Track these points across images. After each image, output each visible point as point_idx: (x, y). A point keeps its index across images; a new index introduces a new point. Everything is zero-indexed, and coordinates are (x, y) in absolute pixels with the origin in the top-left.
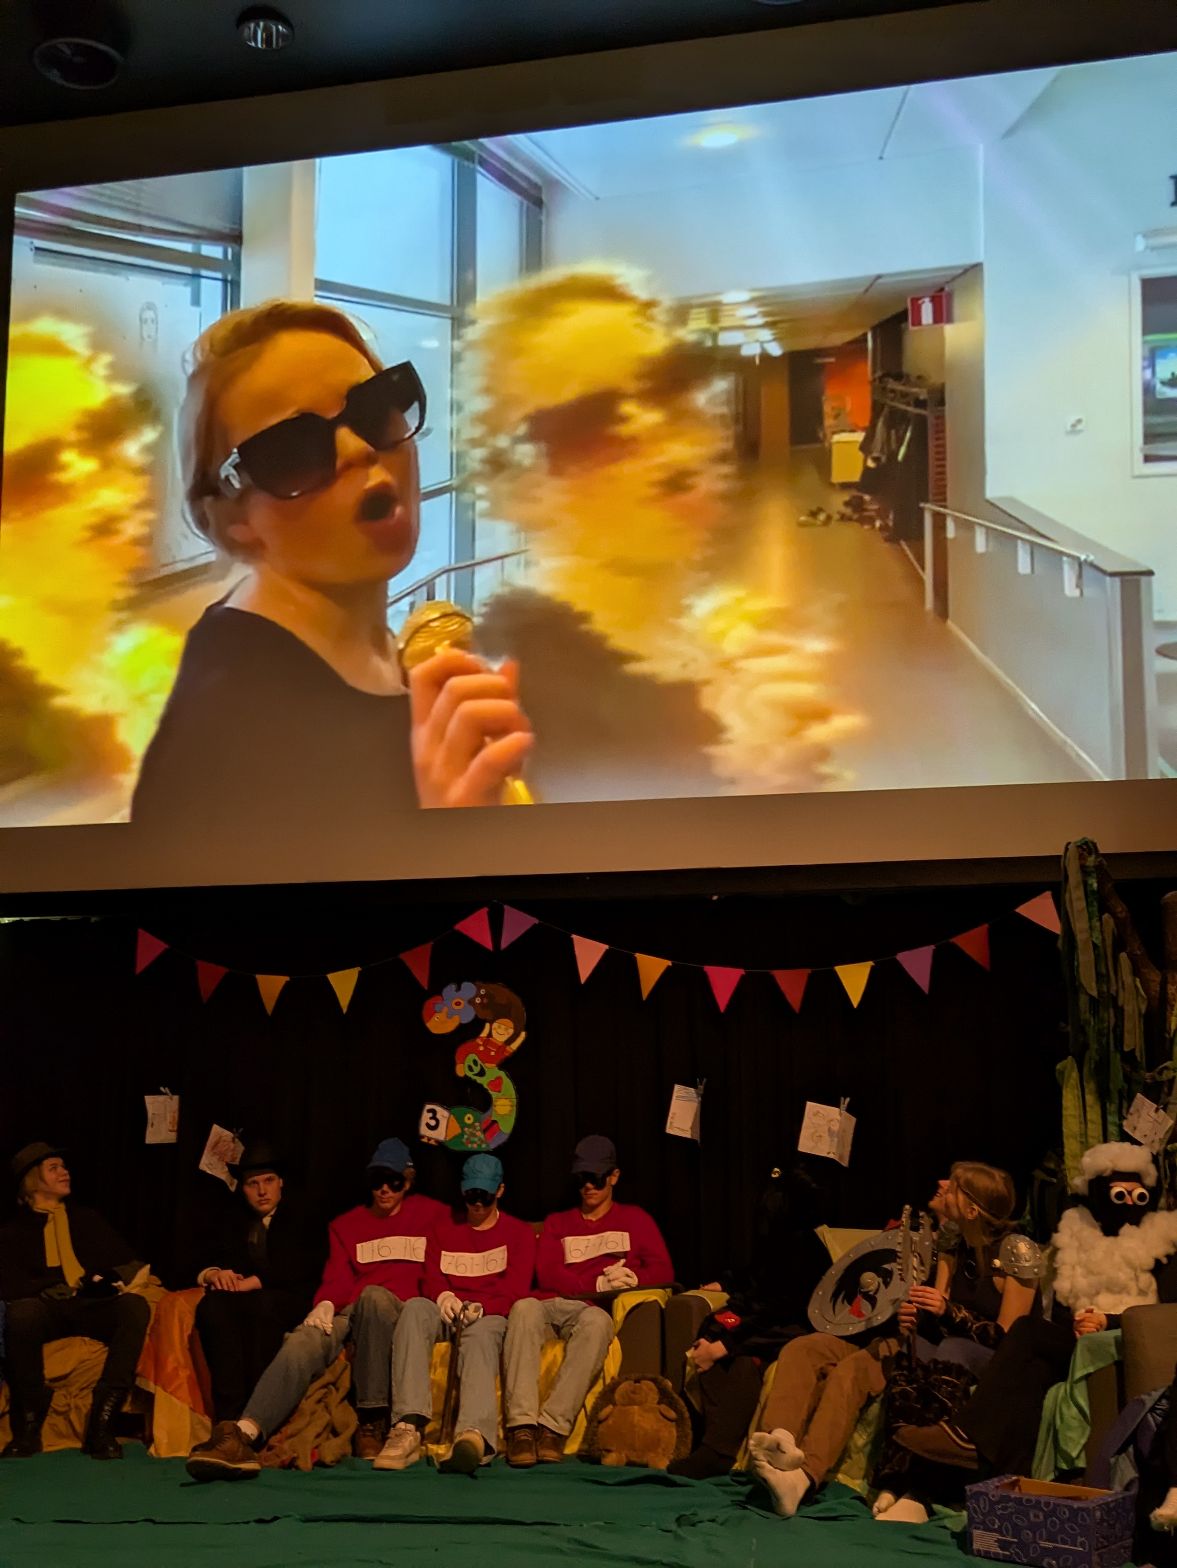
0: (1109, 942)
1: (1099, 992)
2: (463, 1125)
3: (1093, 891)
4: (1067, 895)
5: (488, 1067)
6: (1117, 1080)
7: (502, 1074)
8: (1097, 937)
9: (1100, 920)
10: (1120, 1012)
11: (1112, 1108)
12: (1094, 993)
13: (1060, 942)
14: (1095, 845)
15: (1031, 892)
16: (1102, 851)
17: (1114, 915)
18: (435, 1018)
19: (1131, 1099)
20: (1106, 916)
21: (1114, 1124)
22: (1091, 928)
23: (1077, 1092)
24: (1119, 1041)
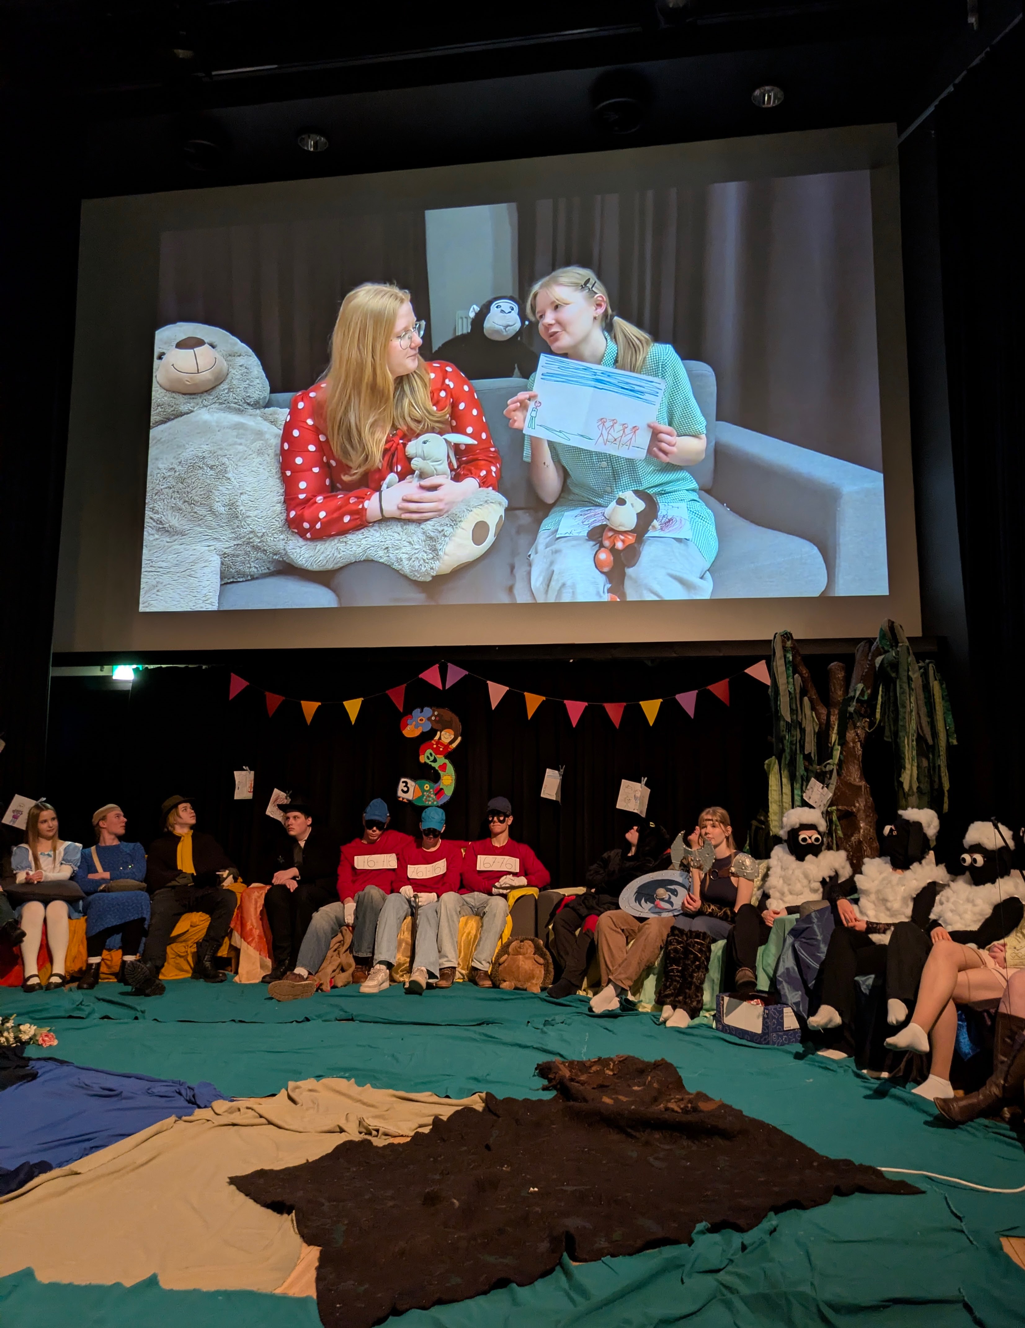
0: (798, 691)
1: (791, 720)
2: (423, 791)
3: (789, 662)
4: (774, 664)
5: (438, 757)
6: (801, 771)
7: (447, 761)
8: (791, 688)
9: (793, 678)
10: (803, 731)
11: (797, 786)
12: (789, 720)
13: (770, 690)
14: (791, 634)
15: (753, 660)
16: (795, 638)
17: (801, 675)
18: (408, 728)
19: (808, 781)
20: (797, 675)
21: (798, 795)
22: (788, 683)
23: (778, 776)
24: (802, 747)
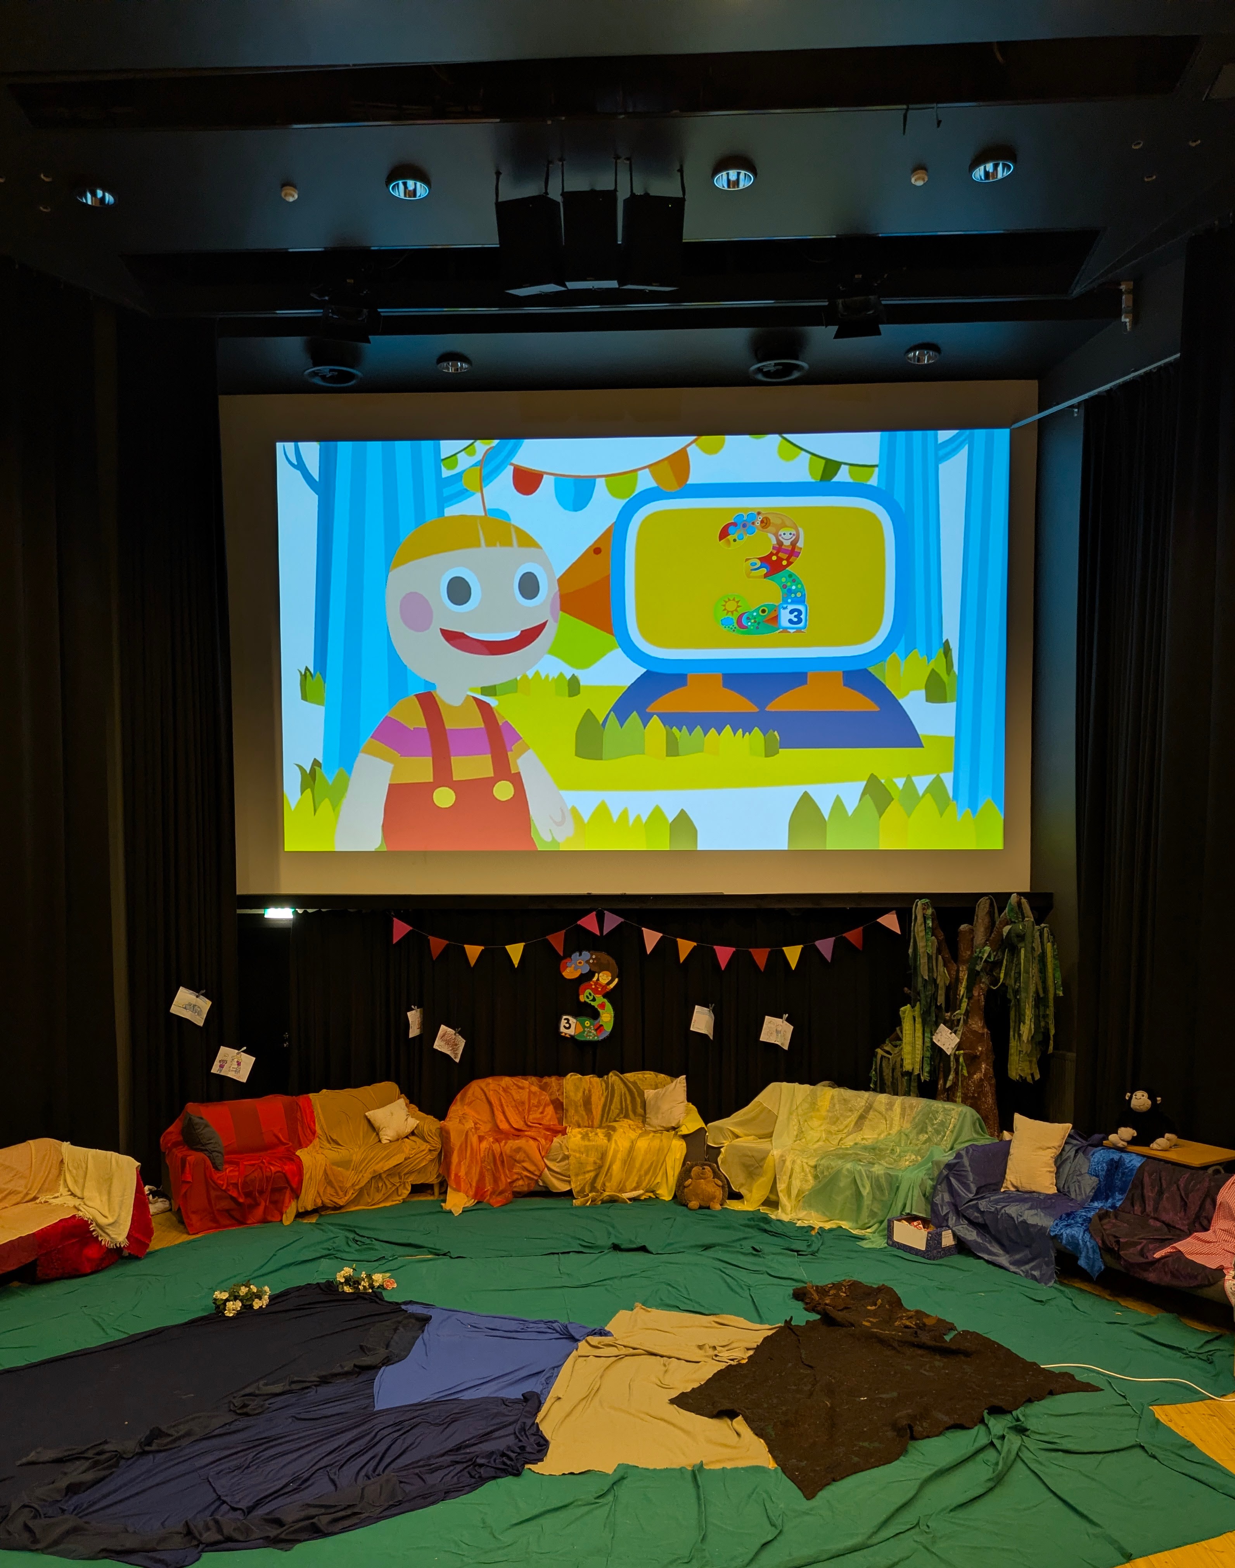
0: (934, 951)
1: (928, 976)
2: (584, 1027)
3: (929, 927)
4: (916, 928)
5: (597, 996)
6: (932, 1018)
7: (605, 1000)
8: (929, 950)
9: (931, 941)
10: (937, 986)
11: (927, 1030)
12: (927, 978)
17: (937, 937)
18: (568, 970)
19: (937, 1026)
20: (933, 938)
21: (928, 1037)
22: (927, 946)
23: (912, 1022)
